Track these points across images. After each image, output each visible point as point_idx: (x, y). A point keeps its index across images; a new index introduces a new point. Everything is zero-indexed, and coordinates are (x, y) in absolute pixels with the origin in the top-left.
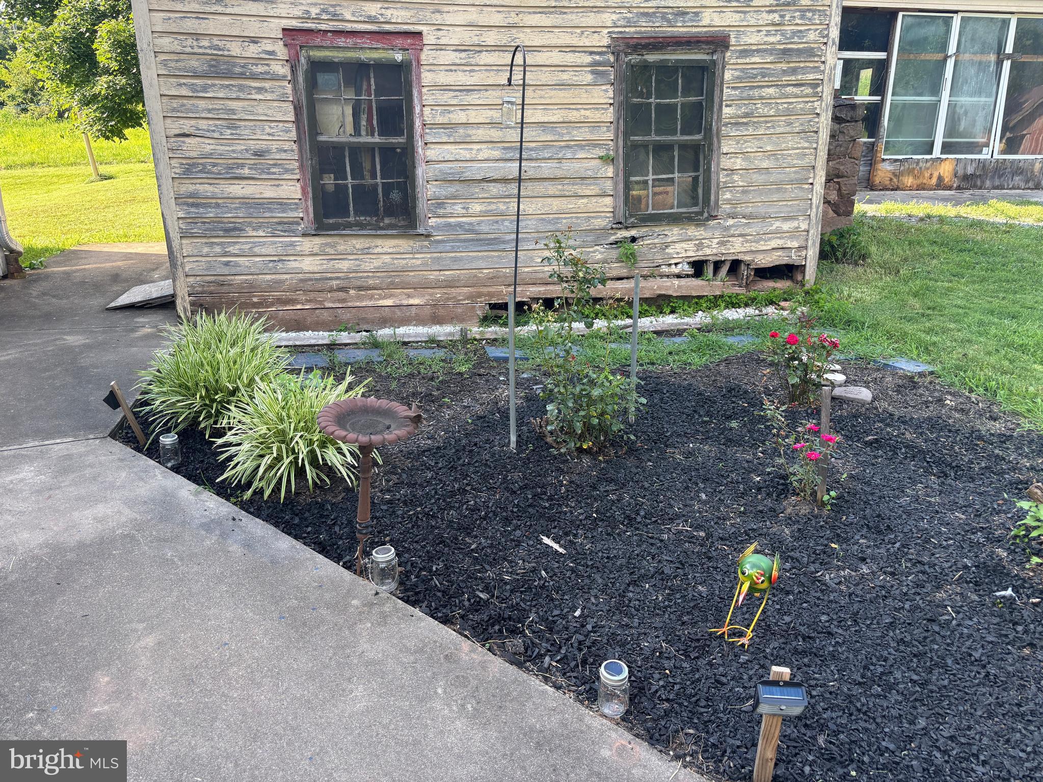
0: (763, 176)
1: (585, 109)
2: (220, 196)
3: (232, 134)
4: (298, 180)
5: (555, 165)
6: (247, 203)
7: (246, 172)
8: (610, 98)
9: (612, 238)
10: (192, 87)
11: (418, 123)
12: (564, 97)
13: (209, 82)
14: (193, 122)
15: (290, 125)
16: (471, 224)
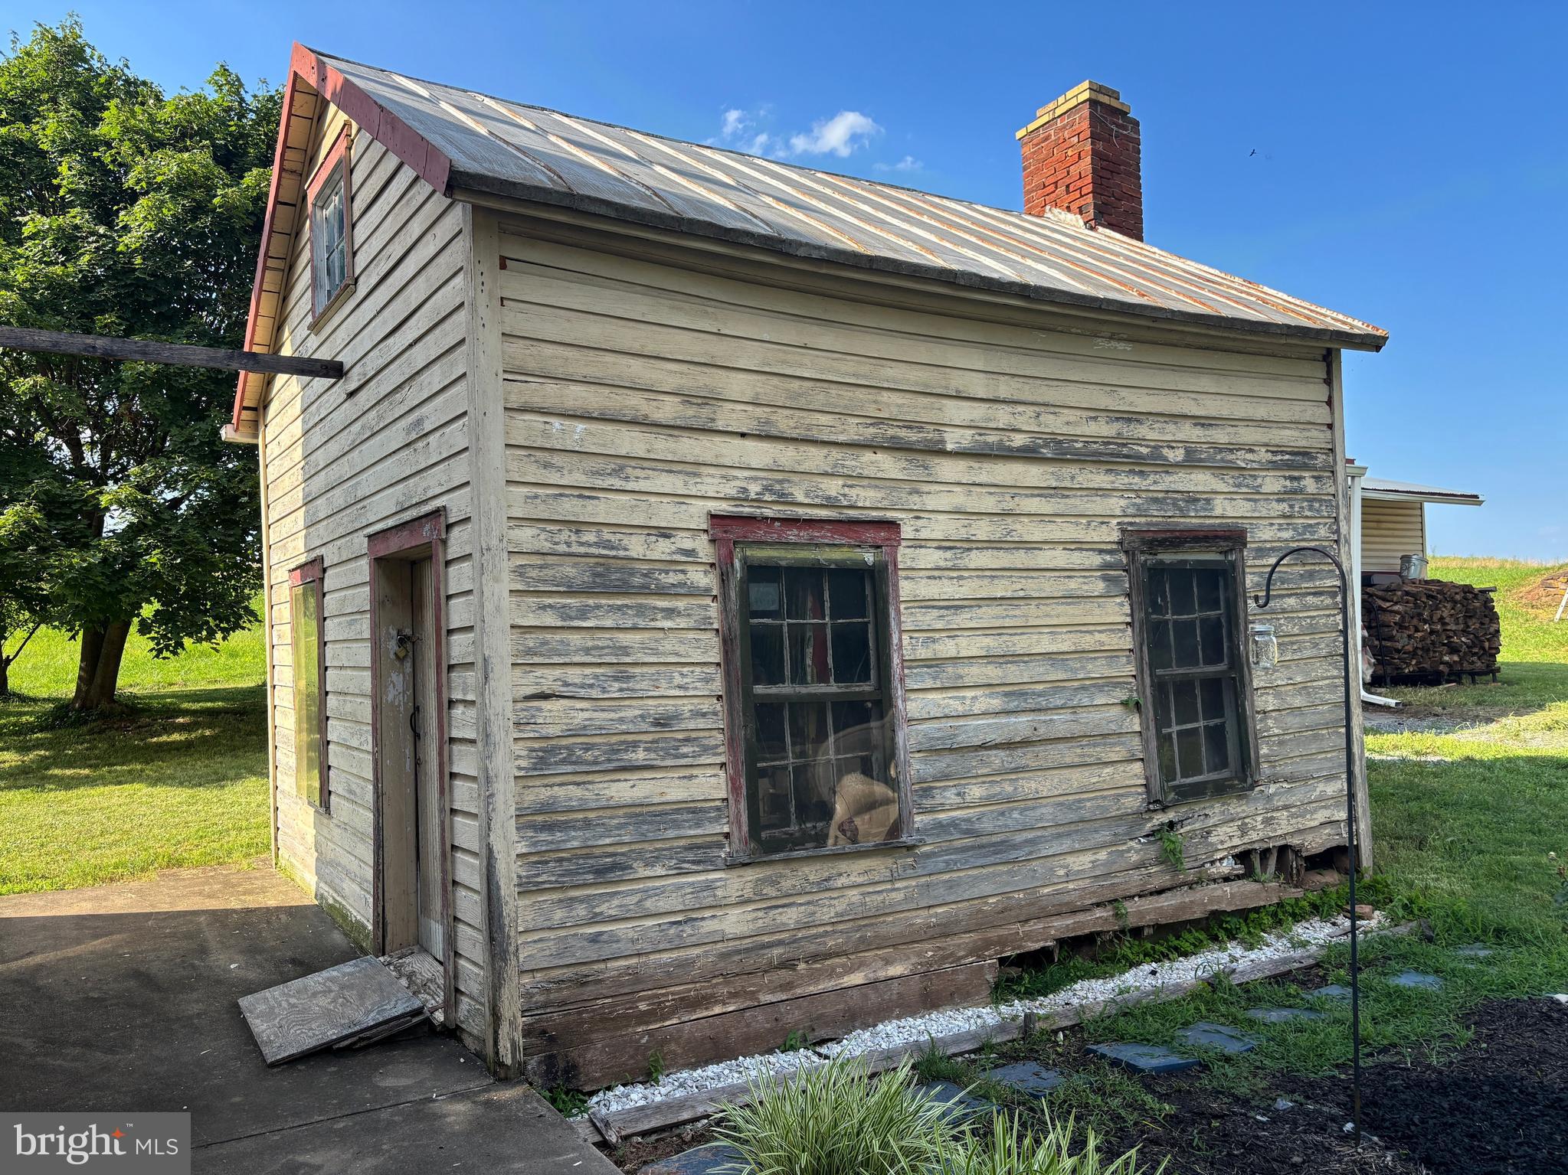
0: (1298, 719)
1: (1100, 632)
2: (593, 805)
3: (621, 690)
4: (723, 765)
5: (1069, 717)
6: (637, 815)
7: (640, 756)
8: (1127, 615)
9: (1148, 827)
10: (563, 612)
11: (896, 660)
12: (1073, 615)
13: (591, 602)
14: (557, 672)
15: (712, 670)
16: (968, 820)
